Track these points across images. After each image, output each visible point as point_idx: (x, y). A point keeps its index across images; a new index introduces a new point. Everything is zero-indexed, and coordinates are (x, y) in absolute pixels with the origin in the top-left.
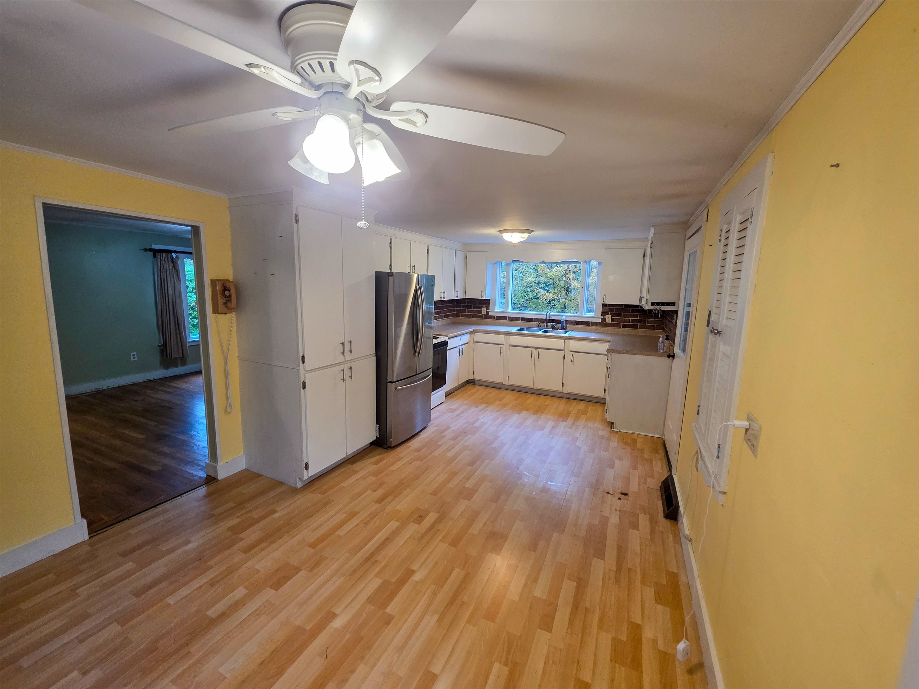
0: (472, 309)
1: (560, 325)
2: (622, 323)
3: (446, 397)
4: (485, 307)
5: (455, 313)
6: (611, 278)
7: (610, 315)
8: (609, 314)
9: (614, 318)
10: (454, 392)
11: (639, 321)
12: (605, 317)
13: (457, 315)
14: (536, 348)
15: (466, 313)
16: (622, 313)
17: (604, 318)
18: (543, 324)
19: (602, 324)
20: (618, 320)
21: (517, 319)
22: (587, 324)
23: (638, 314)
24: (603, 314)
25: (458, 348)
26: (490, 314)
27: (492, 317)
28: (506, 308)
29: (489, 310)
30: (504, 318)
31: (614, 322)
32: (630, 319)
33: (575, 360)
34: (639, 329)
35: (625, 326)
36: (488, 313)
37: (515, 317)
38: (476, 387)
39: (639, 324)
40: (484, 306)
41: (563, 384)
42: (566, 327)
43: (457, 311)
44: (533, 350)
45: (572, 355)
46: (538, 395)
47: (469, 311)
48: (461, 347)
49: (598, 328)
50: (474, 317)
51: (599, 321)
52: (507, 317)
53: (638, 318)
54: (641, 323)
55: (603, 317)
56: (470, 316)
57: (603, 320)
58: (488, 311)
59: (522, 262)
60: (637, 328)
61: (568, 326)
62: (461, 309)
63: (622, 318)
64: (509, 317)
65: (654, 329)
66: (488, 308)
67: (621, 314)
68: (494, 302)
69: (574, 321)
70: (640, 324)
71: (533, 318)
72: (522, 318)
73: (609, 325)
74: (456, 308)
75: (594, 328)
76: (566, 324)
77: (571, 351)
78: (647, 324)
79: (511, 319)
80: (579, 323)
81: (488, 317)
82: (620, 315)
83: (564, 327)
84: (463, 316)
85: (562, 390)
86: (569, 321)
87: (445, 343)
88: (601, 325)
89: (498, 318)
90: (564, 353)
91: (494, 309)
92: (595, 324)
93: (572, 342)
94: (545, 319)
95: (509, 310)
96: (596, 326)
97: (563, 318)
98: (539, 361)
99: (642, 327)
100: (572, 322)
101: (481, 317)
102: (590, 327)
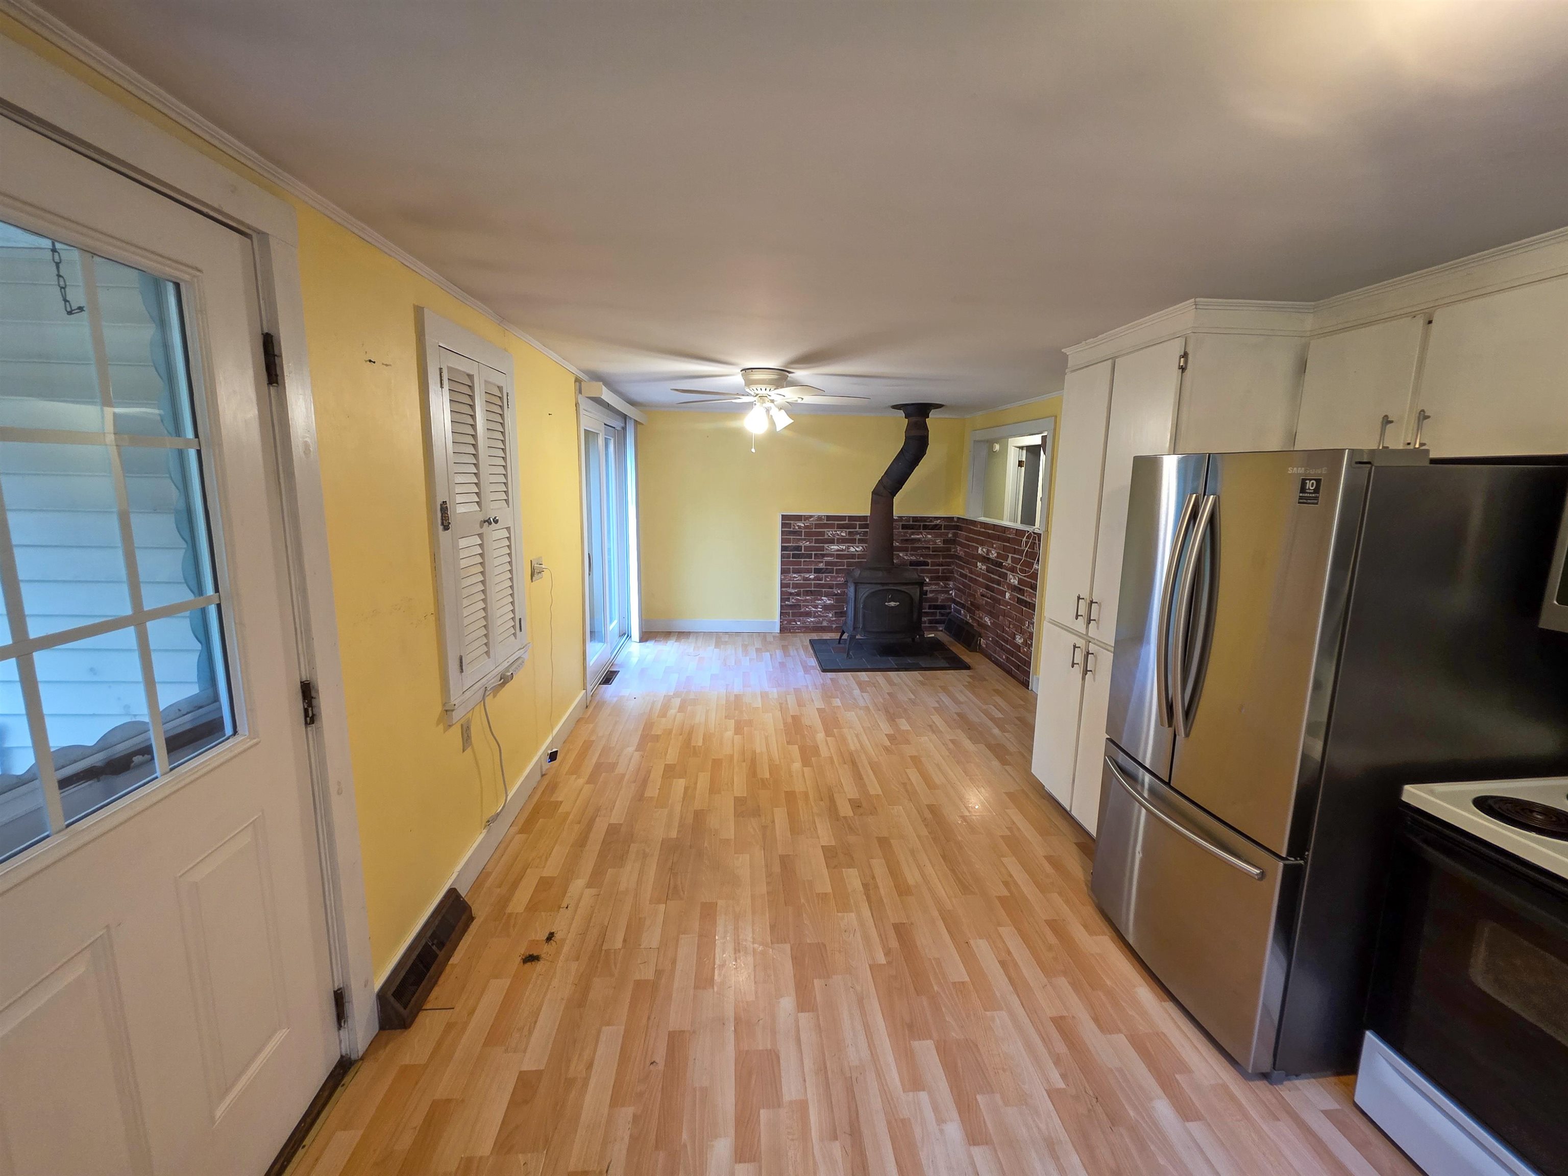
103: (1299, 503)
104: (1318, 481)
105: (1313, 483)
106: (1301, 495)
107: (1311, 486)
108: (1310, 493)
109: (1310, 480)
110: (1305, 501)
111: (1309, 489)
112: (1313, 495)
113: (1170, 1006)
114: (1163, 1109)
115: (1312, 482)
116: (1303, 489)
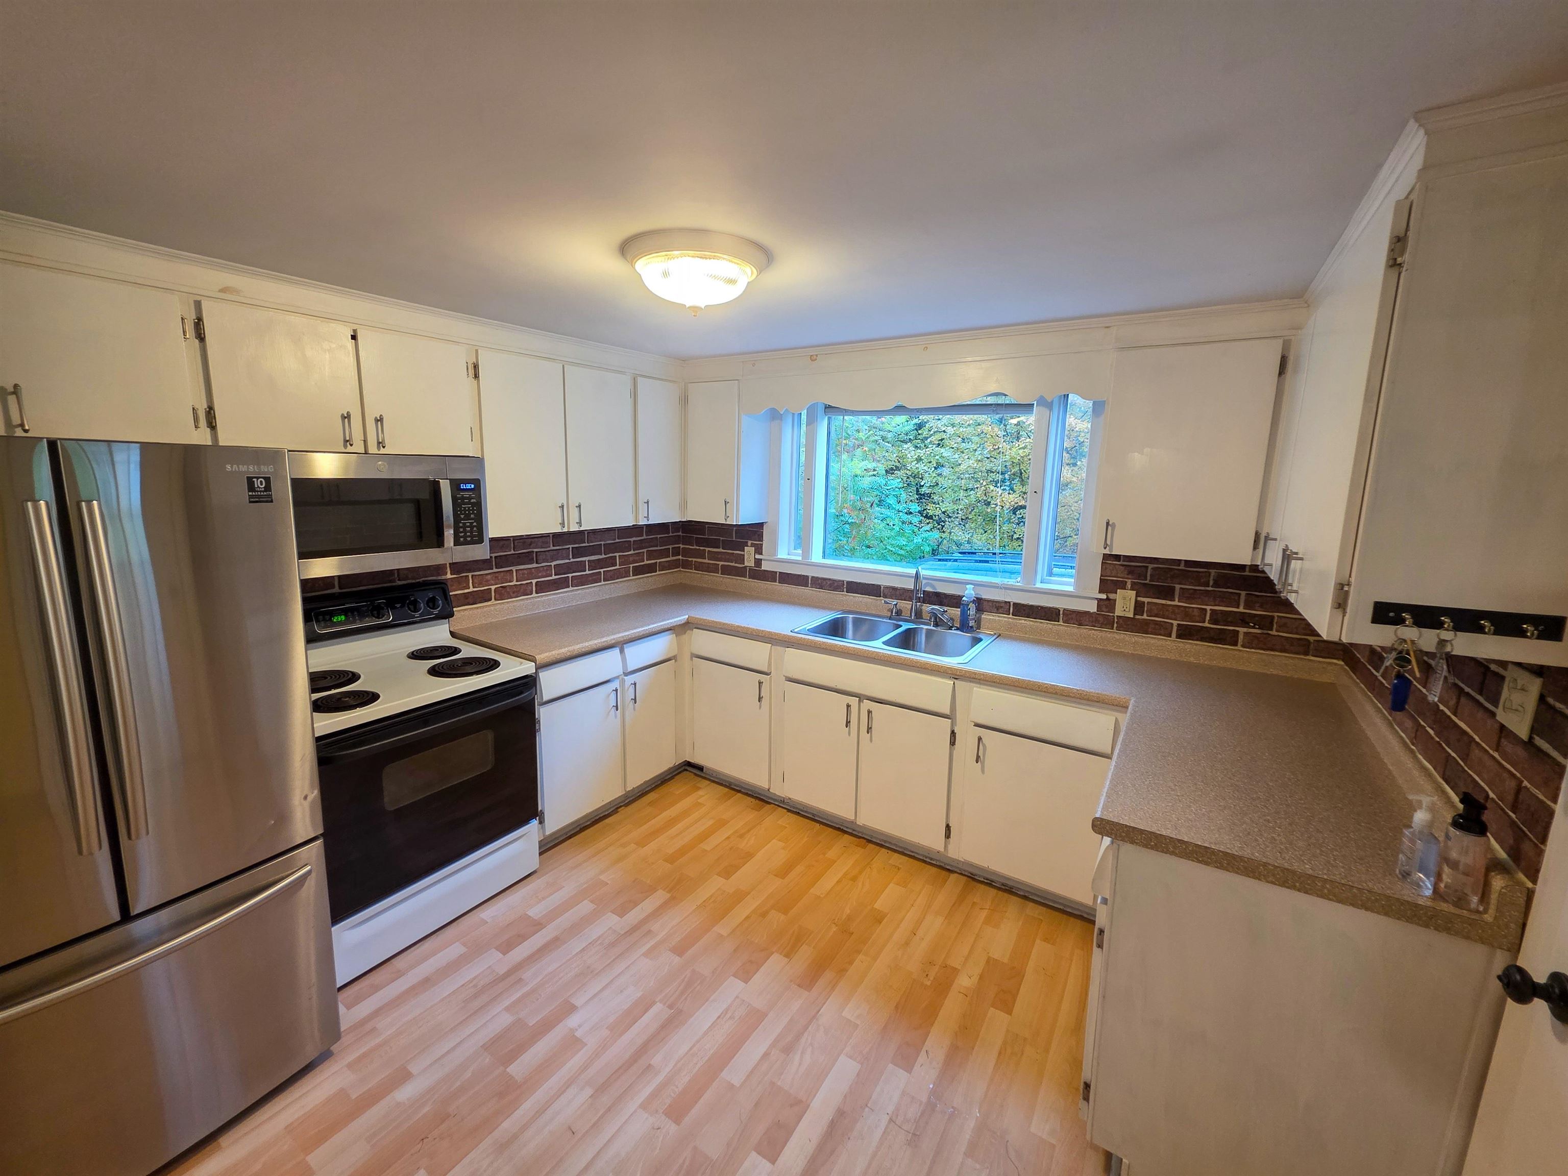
0: (721, 550)
1: (956, 612)
2: (1175, 623)
3: (541, 854)
4: (752, 545)
5: (680, 557)
6: (1138, 460)
7: (1132, 589)
8: (1129, 586)
9: (1146, 600)
10: (615, 811)
11: (1244, 620)
12: (1112, 596)
13: (686, 565)
14: (861, 697)
15: (706, 561)
16: (1178, 587)
17: (1108, 599)
18: (905, 605)
19: (1101, 619)
20: (1162, 611)
21: (834, 585)
22: (1049, 614)
23: (1239, 595)
24: (1106, 585)
25: (615, 684)
26: (765, 566)
27: (770, 576)
28: (807, 551)
29: (761, 554)
30: (800, 580)
31: (1145, 617)
32: (1208, 608)
33: (990, 758)
34: (1243, 646)
35: (1185, 633)
36: (758, 562)
37: (830, 579)
38: (699, 788)
39: (1242, 630)
40: (750, 542)
41: (948, 827)
42: (978, 622)
43: (686, 553)
44: (854, 701)
45: (980, 739)
46: (871, 846)
47: (714, 556)
48: (630, 679)
49: (1084, 631)
50: (727, 571)
51: (1092, 607)
52: (807, 577)
53: (1241, 609)
54: (1253, 627)
55: (1104, 596)
56: (712, 569)
57: (1107, 605)
58: (758, 556)
59: (845, 412)
60: (1235, 644)
61: (985, 616)
62: (695, 547)
63: (1176, 603)
64: (813, 577)
65: (1307, 654)
66: (759, 550)
67: (1173, 589)
68: (775, 533)
69: (1006, 602)
70: (1245, 630)
71: (880, 586)
72: (848, 582)
73: (1126, 624)
74: (682, 546)
75: (1074, 629)
76: (980, 610)
77: (977, 725)
78: (1274, 633)
79: (821, 583)
80: (1022, 610)
81: (758, 574)
82: (1168, 593)
83: (972, 623)
84: (699, 567)
85: (946, 847)
86: (988, 601)
87: (528, 683)
88: (1097, 621)
89: (786, 578)
90: (953, 725)
91: (775, 552)
92: (1076, 618)
93: (980, 692)
94: (912, 591)
95: (816, 557)
96: (1080, 625)
97: (966, 592)
98: (871, 741)
99: (1253, 642)
100: (1000, 607)
101: (740, 572)
102: (1059, 627)
103: (250, 502)
104: (268, 480)
105: (261, 481)
106: (250, 493)
107: (259, 484)
108: (261, 491)
109: (258, 478)
110: (257, 500)
111: (258, 487)
112: (265, 493)
113: (225, 1140)
114: (405, 1093)
115: (259, 480)
116: (251, 487)
